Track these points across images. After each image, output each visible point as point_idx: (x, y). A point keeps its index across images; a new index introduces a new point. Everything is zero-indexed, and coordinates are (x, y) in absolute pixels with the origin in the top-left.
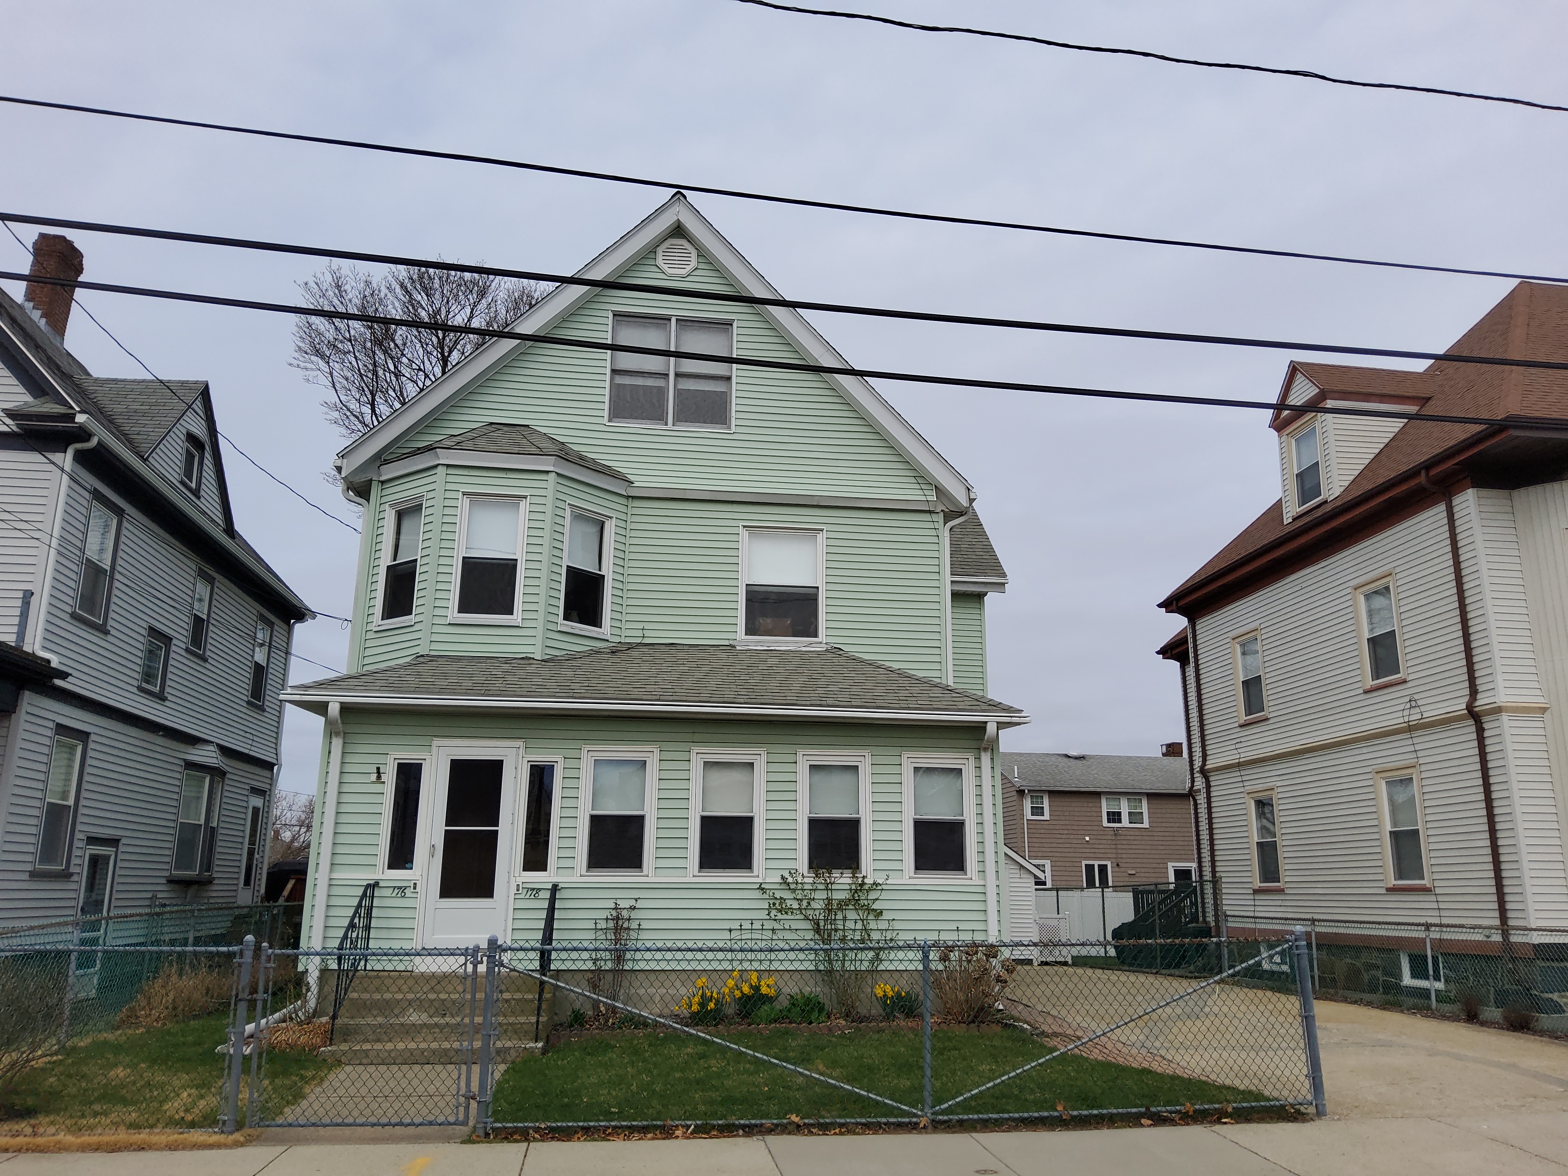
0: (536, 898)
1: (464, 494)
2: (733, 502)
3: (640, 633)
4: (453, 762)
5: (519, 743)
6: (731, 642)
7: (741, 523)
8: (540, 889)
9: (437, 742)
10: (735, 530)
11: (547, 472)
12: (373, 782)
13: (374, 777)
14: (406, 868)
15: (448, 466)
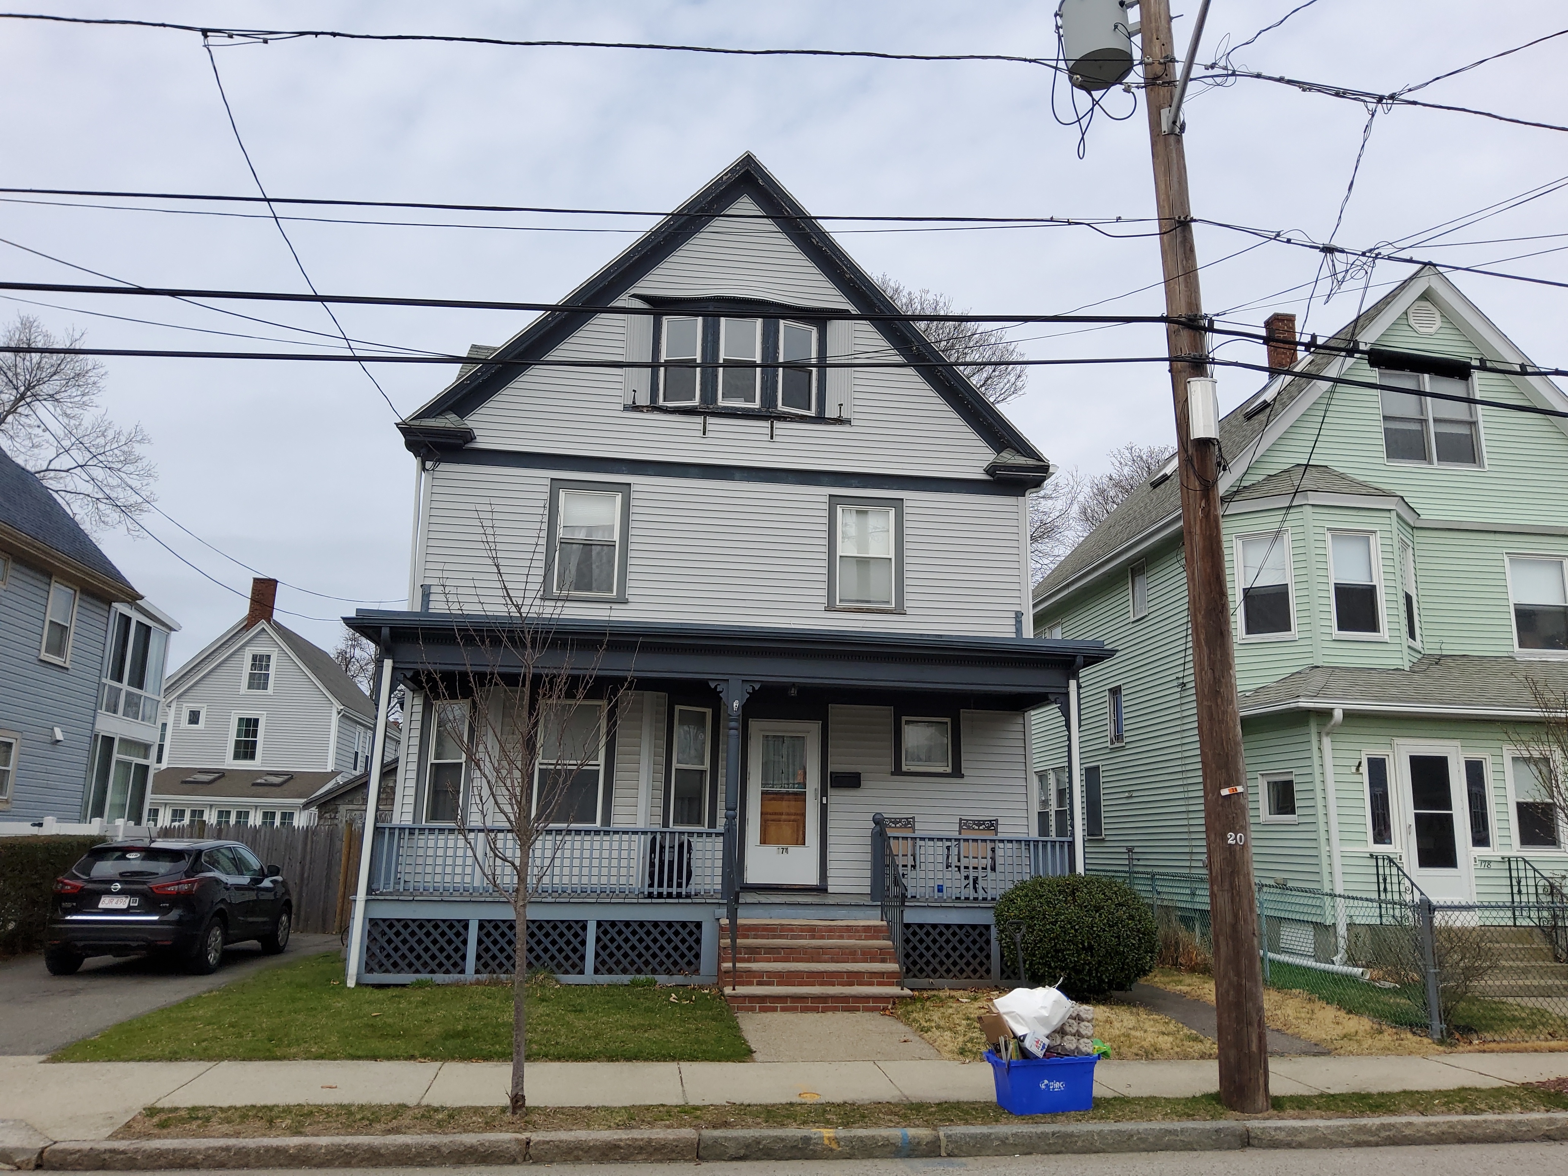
0: (1489, 869)
1: (1329, 529)
2: (1495, 532)
3: (1438, 646)
4: (1411, 757)
5: (1457, 743)
6: (1511, 654)
7: (1505, 551)
8: (1490, 861)
9: (1397, 741)
10: (1500, 557)
11: (1390, 510)
12: (1353, 774)
13: (1354, 770)
14: (1385, 843)
15: (1313, 505)
